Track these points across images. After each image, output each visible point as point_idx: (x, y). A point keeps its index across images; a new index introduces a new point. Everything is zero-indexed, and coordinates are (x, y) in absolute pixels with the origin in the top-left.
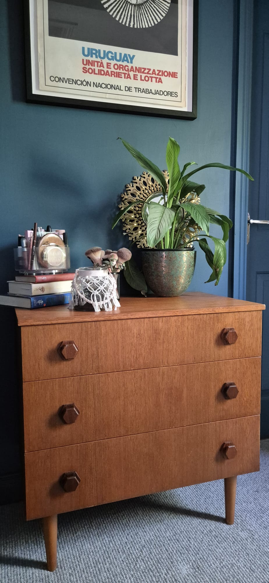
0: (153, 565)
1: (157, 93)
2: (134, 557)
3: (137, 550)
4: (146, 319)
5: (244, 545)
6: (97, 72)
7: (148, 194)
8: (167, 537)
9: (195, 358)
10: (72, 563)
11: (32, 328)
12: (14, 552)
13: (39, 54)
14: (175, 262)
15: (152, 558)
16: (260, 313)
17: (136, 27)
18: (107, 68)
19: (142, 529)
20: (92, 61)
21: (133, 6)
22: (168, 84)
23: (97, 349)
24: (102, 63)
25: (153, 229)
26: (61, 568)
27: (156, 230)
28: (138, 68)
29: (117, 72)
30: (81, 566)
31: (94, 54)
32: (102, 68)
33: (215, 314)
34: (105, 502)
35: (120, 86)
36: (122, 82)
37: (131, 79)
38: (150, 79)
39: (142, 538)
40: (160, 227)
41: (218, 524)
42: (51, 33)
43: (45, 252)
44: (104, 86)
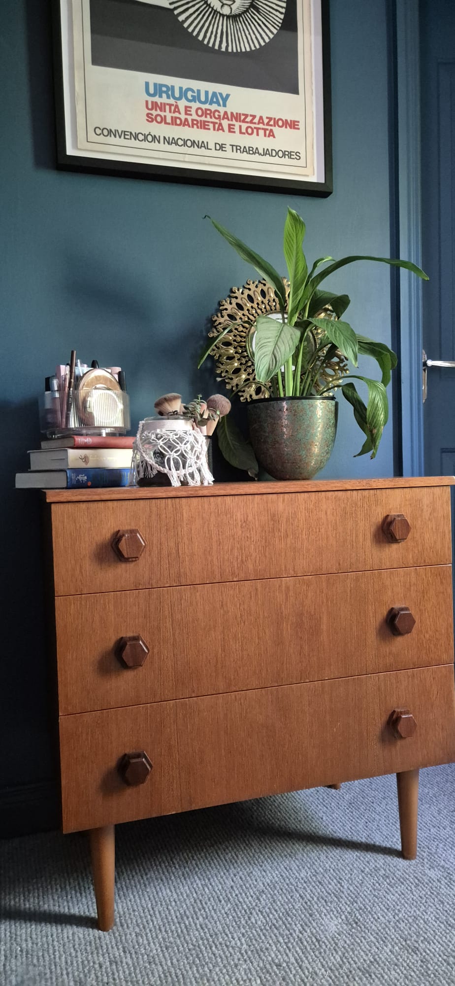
0: (279, 920)
1: (266, 154)
2: (246, 908)
3: (250, 898)
4: (256, 496)
5: (434, 889)
6: (169, 120)
7: (256, 315)
8: (302, 879)
9: (339, 564)
10: (141, 917)
11: (70, 506)
12: (41, 903)
13: (76, 94)
14: (304, 419)
15: (277, 908)
16: (447, 491)
17: (230, 50)
18: (186, 114)
19: (260, 867)
20: (161, 103)
21: (225, 18)
22: (284, 139)
23: (177, 544)
24: (177, 107)
25: (263, 353)
26: (122, 926)
27: (270, 356)
28: (235, 115)
29: (201, 121)
30: (155, 923)
31: (165, 92)
32: (177, 115)
33: (371, 491)
34: (195, 807)
35: (207, 143)
36: (210, 136)
37: (224, 131)
38: (255, 131)
39: (259, 880)
40: (275, 351)
41: (389, 858)
42: (96, 61)
43: (89, 399)
44: (180, 143)
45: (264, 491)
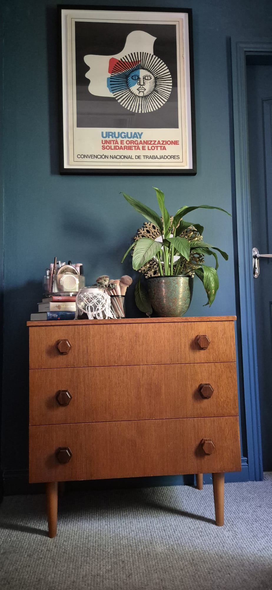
1: (161, 158)
2: (121, 537)
4: (127, 324)
6: (113, 148)
7: (156, 235)
8: (156, 527)
9: (171, 360)
10: (70, 534)
11: (37, 328)
12: (28, 523)
13: (69, 141)
14: (170, 287)
17: (143, 112)
18: (121, 144)
19: (138, 520)
20: (109, 141)
21: (141, 98)
22: (171, 150)
23: (87, 347)
24: (117, 141)
25: (138, 256)
26: (60, 536)
27: (142, 257)
28: (145, 141)
29: (128, 146)
31: (111, 135)
32: (117, 145)
33: (188, 323)
34: (94, 478)
35: (131, 156)
36: (133, 153)
37: (139, 149)
38: (156, 148)
39: (134, 525)
40: (145, 255)
41: (208, 524)
42: (79, 126)
43: (61, 279)
44: (118, 157)
45: (131, 322)
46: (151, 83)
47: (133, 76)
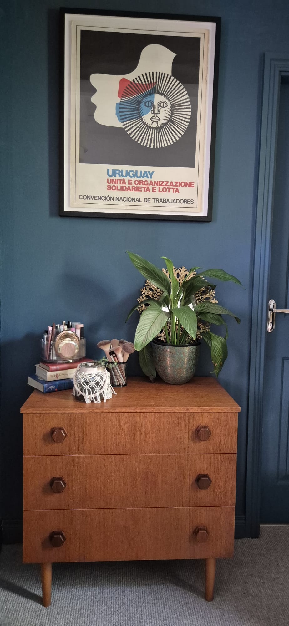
0: (124, 621)
1: (173, 202)
2: (112, 611)
3: (117, 605)
4: (125, 413)
5: (210, 622)
6: (119, 188)
8: (148, 600)
9: (170, 449)
10: (63, 604)
11: (32, 415)
12: (24, 585)
13: (71, 179)
14: (175, 357)
15: (126, 615)
16: (236, 415)
17: (155, 147)
18: (129, 184)
19: (130, 589)
20: (115, 180)
21: (154, 129)
22: (185, 193)
23: (83, 435)
24: (124, 180)
25: (141, 335)
26: (54, 606)
28: (157, 182)
29: (137, 187)
30: (68, 608)
31: (117, 174)
32: (124, 185)
33: (190, 413)
34: (86, 561)
35: (140, 198)
36: (141, 195)
37: (149, 191)
38: (168, 190)
39: (126, 596)
42: (81, 161)
43: (59, 345)
44: (125, 199)
46: (167, 111)
47: (146, 103)
